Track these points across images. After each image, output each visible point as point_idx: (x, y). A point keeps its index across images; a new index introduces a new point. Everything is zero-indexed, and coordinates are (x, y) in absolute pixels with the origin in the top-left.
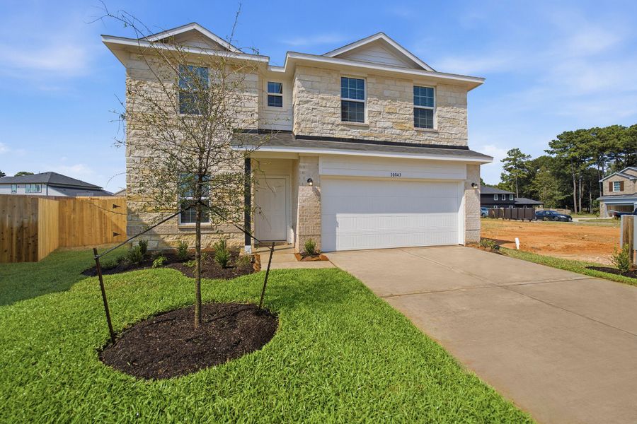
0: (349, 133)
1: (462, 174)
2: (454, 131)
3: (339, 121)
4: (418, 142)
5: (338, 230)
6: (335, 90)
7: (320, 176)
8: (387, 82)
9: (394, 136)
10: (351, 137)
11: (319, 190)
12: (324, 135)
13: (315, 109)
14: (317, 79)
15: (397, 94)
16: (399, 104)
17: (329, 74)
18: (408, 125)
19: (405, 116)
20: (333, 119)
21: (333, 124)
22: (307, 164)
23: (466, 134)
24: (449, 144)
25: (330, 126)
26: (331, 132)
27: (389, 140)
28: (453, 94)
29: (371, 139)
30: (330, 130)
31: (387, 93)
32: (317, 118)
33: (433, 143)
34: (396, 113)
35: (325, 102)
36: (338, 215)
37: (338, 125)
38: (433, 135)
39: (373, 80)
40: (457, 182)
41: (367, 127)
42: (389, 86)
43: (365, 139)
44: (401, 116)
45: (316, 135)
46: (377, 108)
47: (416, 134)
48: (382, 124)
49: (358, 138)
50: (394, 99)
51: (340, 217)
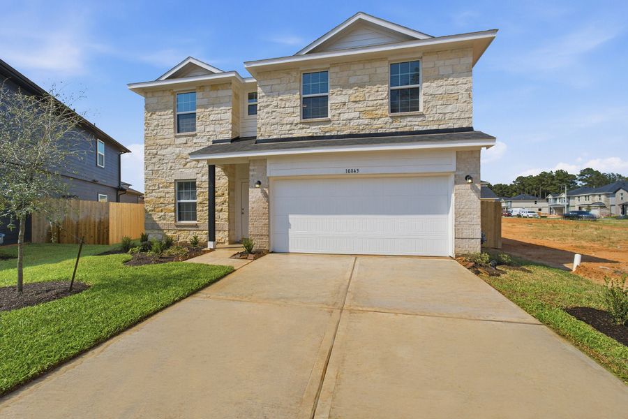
0: (309, 131)
1: (450, 165)
2: (449, 109)
3: (298, 119)
4: (394, 130)
5: (291, 232)
6: (294, 89)
7: (268, 178)
8: (355, 67)
9: (361, 128)
10: (310, 135)
11: (267, 192)
12: (283, 136)
13: (274, 112)
14: (277, 81)
15: (366, 79)
16: (368, 90)
17: (288, 73)
18: (380, 112)
19: (376, 102)
20: (291, 119)
21: (292, 124)
22: (256, 167)
23: (470, 110)
24: (441, 127)
25: (288, 126)
26: (290, 132)
27: (355, 132)
28: (448, 62)
29: (333, 134)
30: (289, 130)
31: (352, 80)
32: (277, 120)
33: (416, 128)
34: (365, 100)
35: (284, 103)
36: (290, 216)
37: (297, 124)
38: (414, 119)
39: (337, 69)
40: (445, 176)
41: (329, 121)
42: (355, 72)
43: (327, 134)
44: (371, 103)
45: (275, 137)
46: (340, 99)
47: (391, 120)
48: (346, 116)
49: (319, 135)
50: (362, 85)
51: (292, 218)
